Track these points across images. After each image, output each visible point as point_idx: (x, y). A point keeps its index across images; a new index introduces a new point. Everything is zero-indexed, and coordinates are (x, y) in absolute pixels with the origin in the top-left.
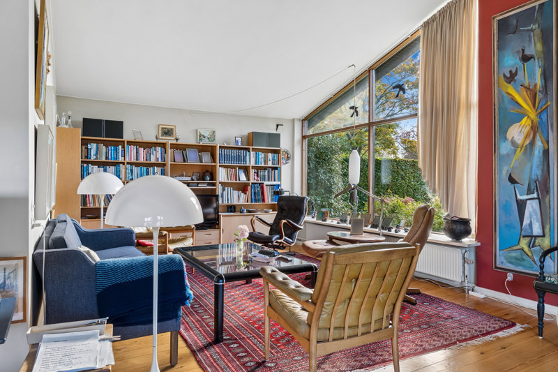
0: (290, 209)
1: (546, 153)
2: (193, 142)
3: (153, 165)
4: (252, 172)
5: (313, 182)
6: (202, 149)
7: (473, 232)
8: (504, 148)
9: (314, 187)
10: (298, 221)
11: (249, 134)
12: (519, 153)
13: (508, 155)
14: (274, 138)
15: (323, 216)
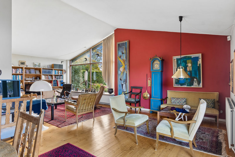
0: (67, 88)
1: (126, 74)
2: (32, 67)
3: (18, 75)
4: (54, 77)
5: (73, 79)
6: (36, 69)
7: (114, 92)
8: (119, 72)
9: (74, 81)
10: (70, 91)
11: (52, 64)
12: (122, 74)
13: (120, 74)
14: (61, 66)
15: (77, 90)
